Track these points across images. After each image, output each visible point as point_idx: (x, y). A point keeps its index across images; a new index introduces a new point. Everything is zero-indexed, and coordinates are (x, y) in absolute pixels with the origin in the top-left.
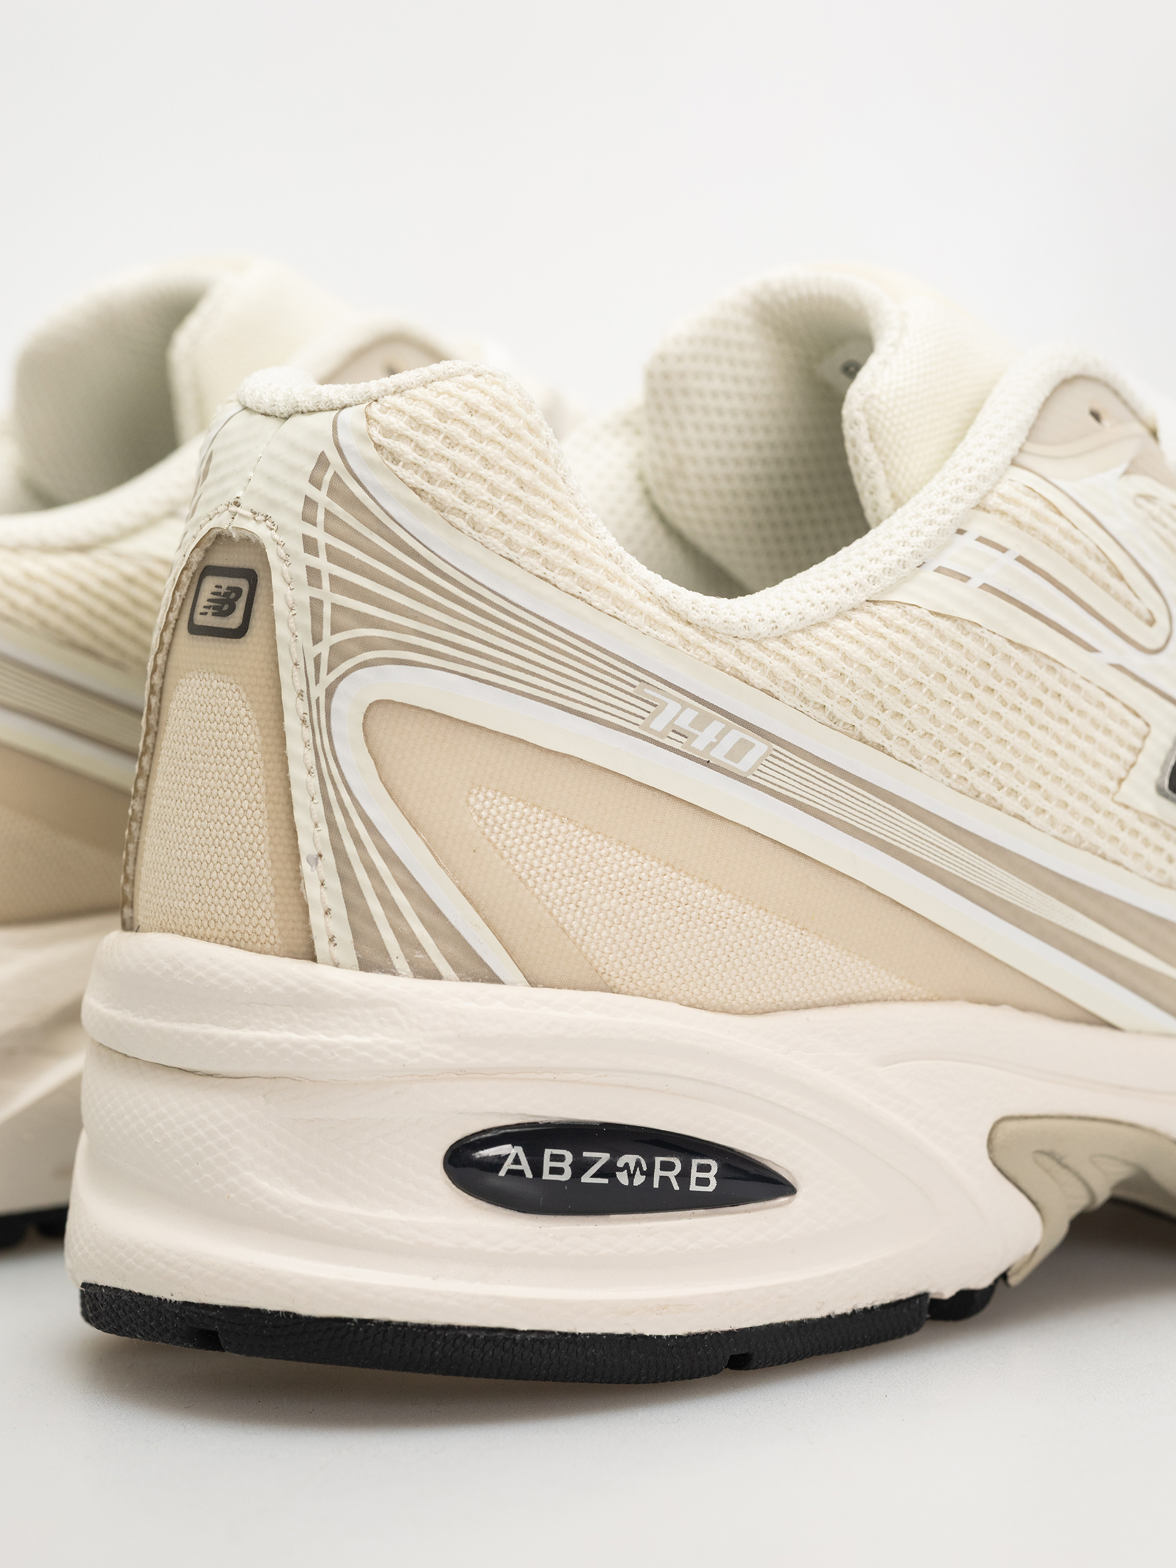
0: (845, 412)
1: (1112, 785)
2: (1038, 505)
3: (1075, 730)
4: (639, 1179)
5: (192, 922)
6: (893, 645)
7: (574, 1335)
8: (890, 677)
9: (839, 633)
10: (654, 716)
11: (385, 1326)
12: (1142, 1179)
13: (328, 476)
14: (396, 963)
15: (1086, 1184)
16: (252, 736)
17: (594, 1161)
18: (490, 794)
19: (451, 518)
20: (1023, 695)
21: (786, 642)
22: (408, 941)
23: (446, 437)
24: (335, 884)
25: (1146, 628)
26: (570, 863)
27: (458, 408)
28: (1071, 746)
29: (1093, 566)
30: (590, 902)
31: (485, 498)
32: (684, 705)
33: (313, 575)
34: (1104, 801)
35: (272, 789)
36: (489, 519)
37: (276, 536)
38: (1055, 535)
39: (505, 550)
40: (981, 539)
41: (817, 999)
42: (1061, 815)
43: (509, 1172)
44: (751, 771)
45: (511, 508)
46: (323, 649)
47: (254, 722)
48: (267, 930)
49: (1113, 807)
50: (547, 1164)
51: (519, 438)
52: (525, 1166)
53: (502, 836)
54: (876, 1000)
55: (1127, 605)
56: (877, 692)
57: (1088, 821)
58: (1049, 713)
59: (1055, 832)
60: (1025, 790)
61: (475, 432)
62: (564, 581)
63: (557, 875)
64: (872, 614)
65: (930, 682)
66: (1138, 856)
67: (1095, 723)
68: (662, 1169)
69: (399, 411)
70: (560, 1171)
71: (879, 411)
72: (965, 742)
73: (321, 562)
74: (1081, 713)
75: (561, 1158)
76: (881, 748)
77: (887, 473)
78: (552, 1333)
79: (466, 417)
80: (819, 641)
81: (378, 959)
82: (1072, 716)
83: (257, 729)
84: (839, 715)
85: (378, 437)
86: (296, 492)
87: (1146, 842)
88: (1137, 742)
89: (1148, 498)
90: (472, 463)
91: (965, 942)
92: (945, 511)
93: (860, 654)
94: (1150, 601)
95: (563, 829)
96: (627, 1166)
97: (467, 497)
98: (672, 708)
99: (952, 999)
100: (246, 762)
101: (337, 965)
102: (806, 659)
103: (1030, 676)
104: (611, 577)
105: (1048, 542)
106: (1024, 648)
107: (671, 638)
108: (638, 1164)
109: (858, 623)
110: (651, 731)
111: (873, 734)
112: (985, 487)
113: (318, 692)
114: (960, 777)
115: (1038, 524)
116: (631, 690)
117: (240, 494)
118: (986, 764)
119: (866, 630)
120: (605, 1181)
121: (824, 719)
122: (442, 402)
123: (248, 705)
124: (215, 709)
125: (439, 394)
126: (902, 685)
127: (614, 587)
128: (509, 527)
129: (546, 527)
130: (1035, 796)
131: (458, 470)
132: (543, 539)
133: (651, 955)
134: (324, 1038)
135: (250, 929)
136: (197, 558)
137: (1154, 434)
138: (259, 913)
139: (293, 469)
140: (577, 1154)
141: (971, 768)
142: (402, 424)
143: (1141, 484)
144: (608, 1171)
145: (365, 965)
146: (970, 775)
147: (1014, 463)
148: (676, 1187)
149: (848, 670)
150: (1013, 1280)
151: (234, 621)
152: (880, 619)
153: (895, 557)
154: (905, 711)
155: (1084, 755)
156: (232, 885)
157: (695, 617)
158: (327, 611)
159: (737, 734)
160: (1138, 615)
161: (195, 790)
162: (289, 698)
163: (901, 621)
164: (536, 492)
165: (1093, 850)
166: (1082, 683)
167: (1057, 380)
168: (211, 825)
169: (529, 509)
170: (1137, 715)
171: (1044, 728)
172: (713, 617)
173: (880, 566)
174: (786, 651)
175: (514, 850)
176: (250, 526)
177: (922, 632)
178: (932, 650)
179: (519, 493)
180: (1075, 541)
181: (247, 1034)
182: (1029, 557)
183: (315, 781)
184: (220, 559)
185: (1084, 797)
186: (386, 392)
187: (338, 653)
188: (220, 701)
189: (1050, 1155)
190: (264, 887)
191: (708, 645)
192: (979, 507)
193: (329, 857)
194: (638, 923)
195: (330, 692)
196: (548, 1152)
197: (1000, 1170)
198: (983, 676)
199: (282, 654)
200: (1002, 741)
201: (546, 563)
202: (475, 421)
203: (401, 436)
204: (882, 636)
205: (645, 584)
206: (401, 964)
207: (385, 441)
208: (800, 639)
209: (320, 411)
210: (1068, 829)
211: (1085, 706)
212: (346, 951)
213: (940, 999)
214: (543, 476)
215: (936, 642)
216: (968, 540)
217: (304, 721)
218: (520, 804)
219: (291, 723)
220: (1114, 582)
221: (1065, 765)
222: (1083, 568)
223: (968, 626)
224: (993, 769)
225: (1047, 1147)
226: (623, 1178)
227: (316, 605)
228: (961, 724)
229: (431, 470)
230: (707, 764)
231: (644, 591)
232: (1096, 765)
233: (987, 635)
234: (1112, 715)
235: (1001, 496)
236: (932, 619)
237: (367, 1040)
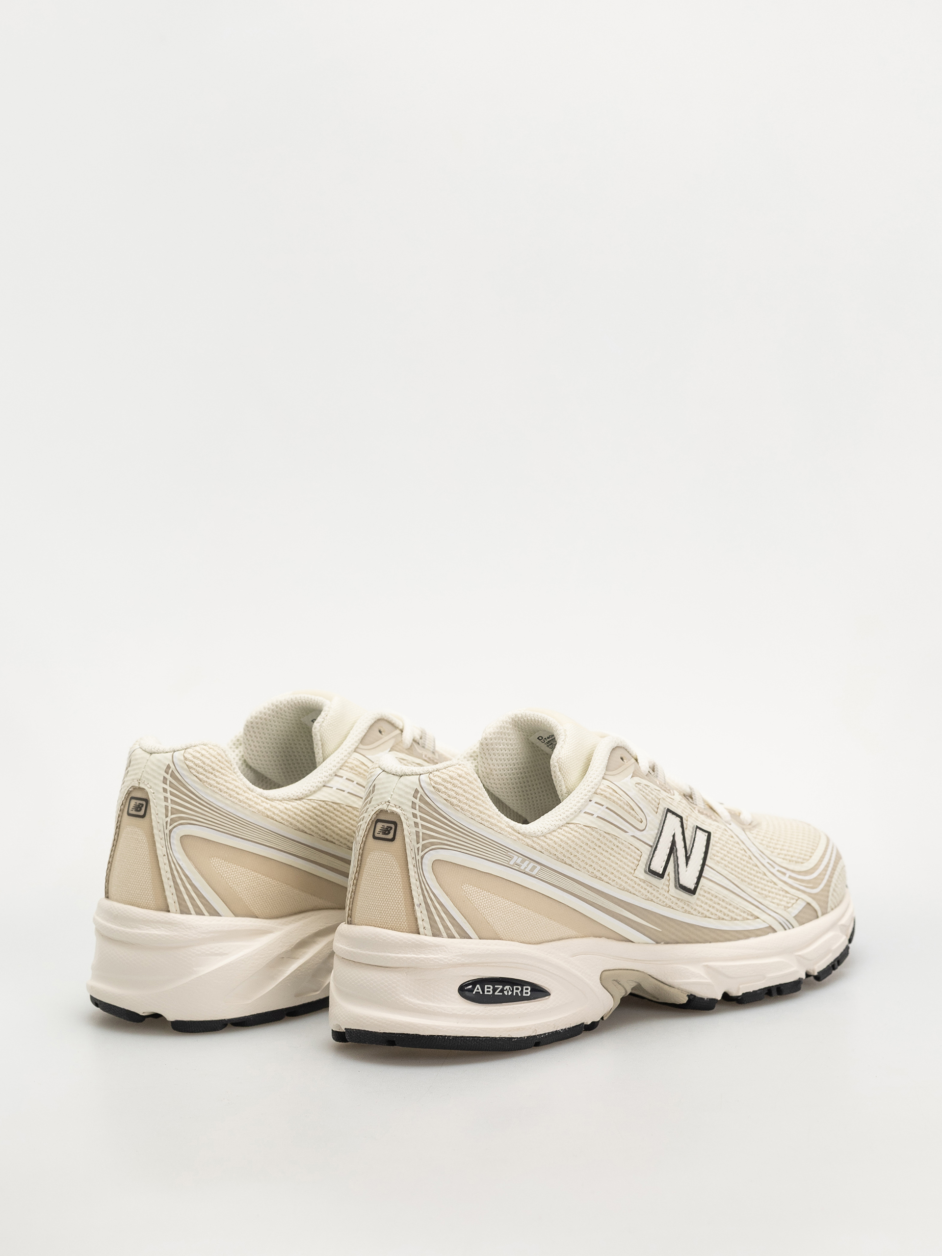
0: (551, 763)
1: (633, 871)
2: (611, 791)
3: (622, 856)
4: (510, 993)
5: (378, 923)
6: (574, 836)
7: (495, 1038)
8: (573, 845)
9: (559, 833)
10: (510, 860)
11: (444, 1037)
12: (639, 986)
13: (419, 795)
14: (443, 934)
15: (625, 989)
16: (398, 870)
17: (498, 988)
18: (467, 885)
19: (456, 807)
20: (608, 847)
21: (545, 837)
22: (446, 928)
23: (453, 784)
24: (425, 912)
25: (640, 823)
26: (489, 903)
27: (456, 775)
28: (621, 861)
29: (626, 807)
30: (495, 915)
31: (465, 801)
32: (519, 857)
33: (416, 824)
34: (630, 876)
35: (404, 885)
36: (466, 807)
37: (404, 812)
38: (616, 800)
39: (471, 816)
40: (596, 803)
41: (554, 939)
42: (619, 881)
43: (476, 992)
44: (536, 874)
45: (472, 804)
46: (420, 845)
47: (398, 866)
48: (404, 926)
49: (633, 878)
50: (486, 990)
51: (473, 783)
52: (480, 990)
53: (471, 897)
54: (569, 938)
55: (635, 817)
56: (570, 849)
57: (626, 882)
58: (616, 852)
59: (617, 886)
60: (609, 875)
61: (461, 782)
62: (486, 824)
63: (486, 907)
64: (568, 827)
65: (584, 846)
66: (640, 891)
67: (627, 854)
68: (516, 990)
69: (439, 776)
70: (489, 991)
71: (562, 763)
72: (593, 862)
73: (418, 820)
74: (624, 851)
75: (489, 988)
76: (570, 865)
77: (564, 781)
78: (489, 1037)
79: (458, 778)
80: (554, 836)
81: (438, 933)
82: (621, 852)
83: (399, 868)
84: (559, 857)
85: (433, 784)
86: (409, 800)
87: (642, 887)
88: (639, 858)
89: (639, 784)
90: (461, 791)
91: (592, 919)
92: (586, 795)
93: (565, 839)
94: (641, 816)
95: (487, 894)
96: (507, 989)
97: (460, 801)
98: (516, 858)
99: (589, 936)
100: (396, 877)
101: (426, 935)
102: (551, 841)
103: (610, 841)
104: (499, 821)
105: (614, 802)
106: (609, 834)
107: (515, 838)
108: (510, 989)
109: (564, 830)
110: (510, 865)
111: (568, 861)
112: (596, 787)
113: (419, 858)
114: (592, 872)
115: (611, 797)
116: (504, 853)
117: (389, 799)
118: (599, 868)
119: (566, 832)
120: (501, 994)
121: (556, 858)
122: (451, 774)
123: (396, 861)
124: (385, 862)
125: (450, 771)
126: (577, 847)
127: (499, 824)
128: (472, 809)
129: (481, 809)
130: (612, 876)
131: (457, 794)
132: (481, 812)
133: (511, 929)
134: (425, 956)
135: (398, 925)
136: (374, 817)
137: (636, 760)
138: (401, 920)
139: (407, 793)
140: (494, 987)
141: (595, 869)
142: (440, 780)
143: (637, 779)
144: (502, 991)
145: (434, 935)
146: (595, 871)
147: (603, 778)
148: (520, 995)
149: (562, 844)
150: (605, 1019)
151: (390, 836)
152: (570, 828)
153: (573, 810)
154: (577, 855)
155: (625, 863)
156: (392, 913)
157: (521, 831)
158: (421, 834)
159: (532, 864)
160: (638, 820)
161: (378, 885)
162: (409, 859)
163: (576, 829)
164: (478, 799)
165: (628, 891)
166: (624, 842)
167: (612, 749)
168: (385, 895)
169: (477, 804)
170: (638, 850)
171: (614, 856)
172: (526, 831)
173: (569, 813)
174: (546, 840)
175: (474, 901)
176: (394, 809)
177: (581, 832)
178: (584, 837)
179: (474, 799)
180: (621, 801)
181: (400, 955)
182: (609, 807)
183: (418, 883)
184: (382, 817)
185: (625, 876)
186: (434, 771)
187: (424, 847)
188: (386, 859)
189: (616, 981)
190: (403, 914)
191: (524, 839)
192: (595, 793)
193: (423, 904)
194: (508, 920)
195: (422, 858)
196: (486, 986)
197: (603, 986)
198: (598, 843)
199: (407, 847)
200: (603, 861)
201: (482, 819)
202: (461, 779)
203: (440, 784)
204: (571, 833)
205: (507, 822)
206: (444, 934)
207: (436, 786)
208: (549, 836)
209: (413, 775)
210: (621, 885)
211: (625, 849)
212: (429, 931)
213: (586, 937)
214: (479, 793)
215: (585, 834)
216: (592, 803)
217: (414, 866)
218: (475, 888)
219: (410, 866)
220: (631, 811)
221: (620, 867)
222: (623, 808)
223: (594, 829)
224: (600, 869)
225: (616, 979)
226: (506, 993)
227: (417, 833)
228: (592, 857)
229: (449, 794)
230: (524, 873)
231: (507, 825)
232: (628, 866)
233: (599, 831)
234: (632, 851)
235: (601, 789)
236: (584, 827)
237: (437, 956)
